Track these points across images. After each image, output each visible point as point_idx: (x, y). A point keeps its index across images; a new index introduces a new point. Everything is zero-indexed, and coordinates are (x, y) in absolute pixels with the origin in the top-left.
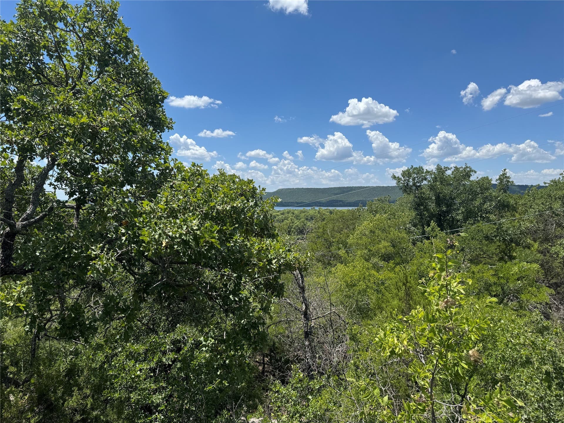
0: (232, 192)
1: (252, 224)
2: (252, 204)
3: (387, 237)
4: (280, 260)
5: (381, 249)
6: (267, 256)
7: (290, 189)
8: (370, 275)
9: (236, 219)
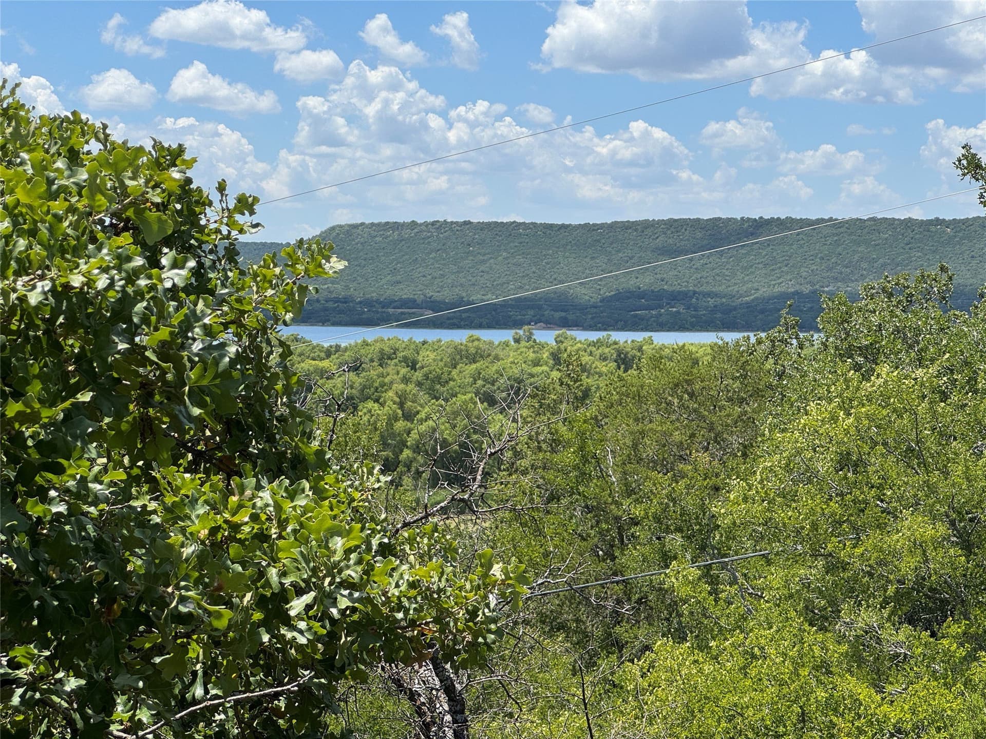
0: (58, 206)
1: (173, 394)
2: (174, 277)
3: (932, 489)
4: (331, 599)
5: (896, 554)
6: (262, 574)
7: (396, 226)
8: (833, 706)
9: (79, 359)
